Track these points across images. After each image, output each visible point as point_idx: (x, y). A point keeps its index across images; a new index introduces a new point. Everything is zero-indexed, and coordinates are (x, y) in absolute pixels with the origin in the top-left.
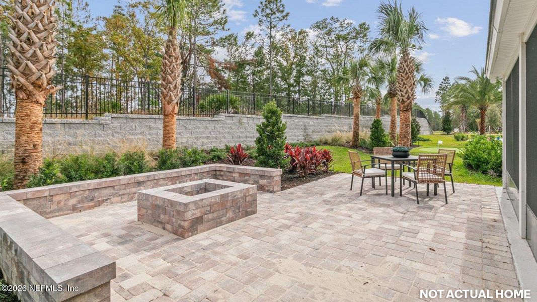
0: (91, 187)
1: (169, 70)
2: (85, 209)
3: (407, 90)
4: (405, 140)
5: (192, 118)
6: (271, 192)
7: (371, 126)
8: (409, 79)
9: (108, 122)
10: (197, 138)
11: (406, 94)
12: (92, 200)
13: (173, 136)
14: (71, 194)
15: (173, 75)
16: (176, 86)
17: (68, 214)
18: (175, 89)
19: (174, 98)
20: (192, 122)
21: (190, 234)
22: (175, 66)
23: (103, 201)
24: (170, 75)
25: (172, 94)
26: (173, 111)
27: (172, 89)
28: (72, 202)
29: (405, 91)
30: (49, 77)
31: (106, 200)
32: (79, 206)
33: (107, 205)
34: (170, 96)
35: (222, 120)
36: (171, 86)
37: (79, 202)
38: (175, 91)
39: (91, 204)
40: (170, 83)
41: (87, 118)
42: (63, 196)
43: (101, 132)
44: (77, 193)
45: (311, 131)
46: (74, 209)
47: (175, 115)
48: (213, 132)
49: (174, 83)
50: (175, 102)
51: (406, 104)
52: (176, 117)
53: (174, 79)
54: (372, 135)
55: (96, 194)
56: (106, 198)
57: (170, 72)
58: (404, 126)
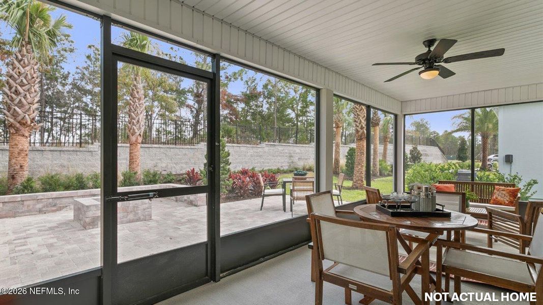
0: (54, 197)
1: (132, 108)
2: (49, 212)
3: (361, 121)
4: (360, 167)
5: (174, 146)
6: (196, 206)
7: (347, 154)
8: (362, 111)
9: (96, 150)
10: (176, 164)
11: (360, 124)
12: (55, 206)
13: (136, 161)
14: (38, 200)
15: (136, 112)
16: (138, 121)
17: (35, 214)
18: (138, 124)
19: (136, 131)
20: (172, 150)
21: (91, 227)
22: (138, 105)
23: (64, 207)
24: (133, 112)
25: (135, 128)
26: (136, 141)
27: (135, 124)
28: (39, 206)
29: (359, 122)
30: (32, 118)
31: (66, 206)
32: (44, 209)
33: (67, 210)
34: (134, 129)
35: (201, 148)
36: (134, 121)
37: (44, 207)
38: (138, 125)
39: (54, 208)
40: (134, 119)
41: (81, 147)
42: (32, 201)
43: (90, 158)
44: (43, 200)
45: (297, 158)
46: (40, 211)
47: (138, 144)
48: (192, 158)
49: (137, 119)
50: (138, 134)
51: (360, 133)
52: (139, 146)
53: (137, 115)
54: (347, 162)
55: (58, 202)
56: (66, 205)
57: (134, 110)
58: (359, 154)
